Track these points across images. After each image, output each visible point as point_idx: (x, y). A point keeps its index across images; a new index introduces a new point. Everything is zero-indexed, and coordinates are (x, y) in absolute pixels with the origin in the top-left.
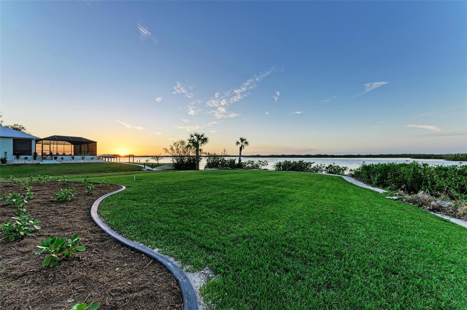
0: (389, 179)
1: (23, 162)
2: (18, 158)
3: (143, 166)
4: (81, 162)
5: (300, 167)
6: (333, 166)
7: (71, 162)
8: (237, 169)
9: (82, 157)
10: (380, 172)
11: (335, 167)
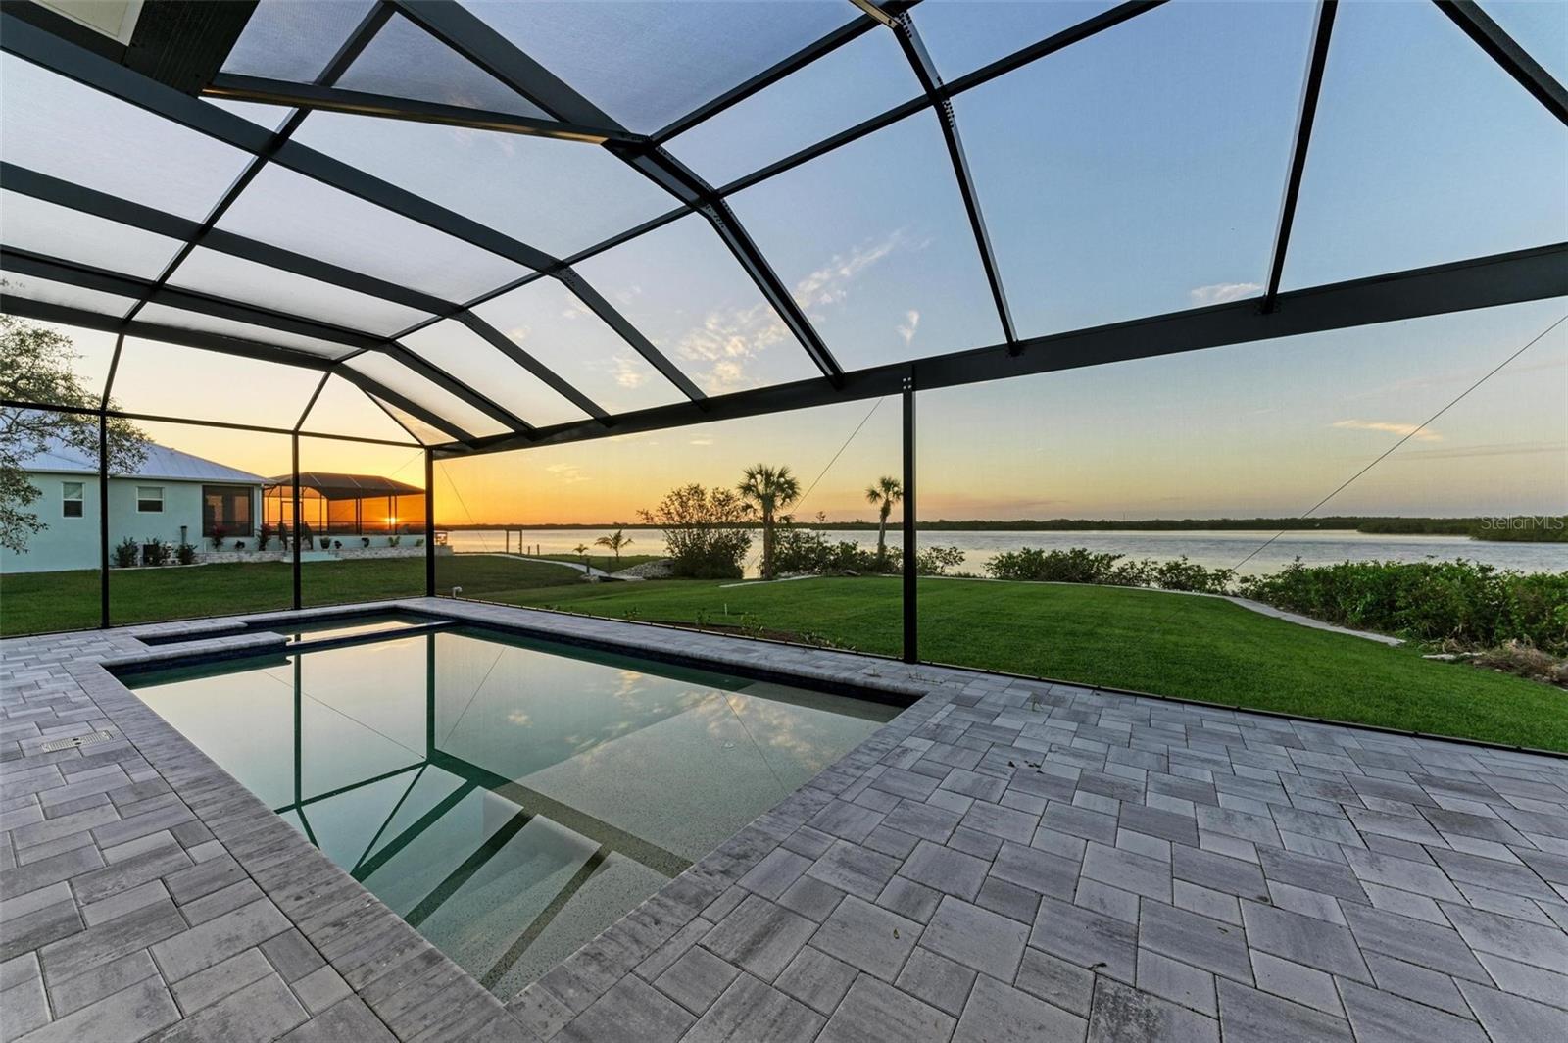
0: (1401, 608)
1: (235, 559)
2: (217, 544)
3: (583, 568)
4: (389, 555)
5: (1075, 570)
6: (1183, 566)
7: (363, 556)
8: (875, 574)
9: (391, 539)
10: (1371, 589)
11: (1190, 568)
